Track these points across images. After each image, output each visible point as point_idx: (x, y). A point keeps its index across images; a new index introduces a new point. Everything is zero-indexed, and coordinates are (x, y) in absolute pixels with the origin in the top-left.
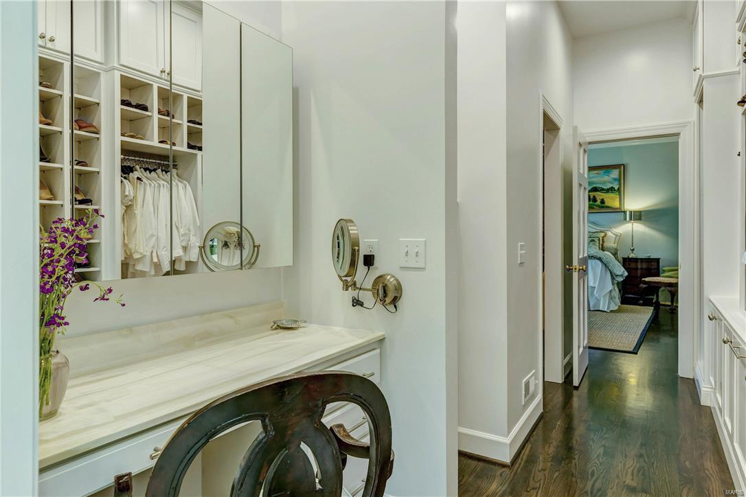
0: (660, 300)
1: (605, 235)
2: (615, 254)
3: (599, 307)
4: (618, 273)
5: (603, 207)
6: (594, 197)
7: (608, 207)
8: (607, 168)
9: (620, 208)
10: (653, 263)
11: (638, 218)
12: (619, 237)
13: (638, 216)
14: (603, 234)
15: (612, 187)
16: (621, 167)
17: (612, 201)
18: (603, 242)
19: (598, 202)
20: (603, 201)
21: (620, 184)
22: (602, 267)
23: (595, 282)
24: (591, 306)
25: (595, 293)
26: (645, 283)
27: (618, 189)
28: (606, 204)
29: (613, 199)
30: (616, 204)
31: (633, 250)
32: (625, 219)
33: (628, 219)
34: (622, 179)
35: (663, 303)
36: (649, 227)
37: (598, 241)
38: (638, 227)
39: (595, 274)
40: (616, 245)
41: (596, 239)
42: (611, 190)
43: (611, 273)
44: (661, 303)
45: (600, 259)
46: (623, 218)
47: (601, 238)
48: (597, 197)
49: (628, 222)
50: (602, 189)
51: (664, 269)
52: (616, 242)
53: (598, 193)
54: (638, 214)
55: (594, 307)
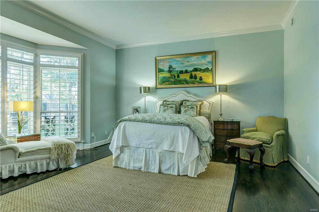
0: (240, 155)
1: (202, 104)
2: (209, 118)
3: (187, 172)
4: (204, 140)
5: (201, 83)
6: (195, 75)
7: (205, 83)
8: (204, 54)
9: (213, 83)
10: (235, 125)
11: (225, 90)
12: (212, 105)
13: (225, 89)
14: (200, 103)
15: (208, 68)
16: (214, 53)
17: (207, 78)
18: (200, 108)
19: (198, 79)
20: (201, 79)
21: (212, 66)
22: (190, 133)
23: (183, 149)
24: (181, 171)
25: (183, 160)
26: (229, 143)
27: (212, 69)
28: (204, 80)
29: (208, 77)
30: (210, 81)
31: (221, 115)
32: (216, 91)
33: (218, 91)
34: (214, 62)
35: (243, 158)
36: (233, 97)
37: (196, 108)
38: (225, 98)
39: (183, 140)
40: (209, 111)
41: (194, 107)
42: (207, 70)
43: (198, 139)
44: (241, 158)
45: (188, 126)
46: (214, 91)
47: (199, 106)
48: (197, 75)
49: (218, 94)
50: (201, 70)
51: (243, 130)
52: (210, 109)
53: (198, 72)
54: (225, 87)
55: (183, 172)
